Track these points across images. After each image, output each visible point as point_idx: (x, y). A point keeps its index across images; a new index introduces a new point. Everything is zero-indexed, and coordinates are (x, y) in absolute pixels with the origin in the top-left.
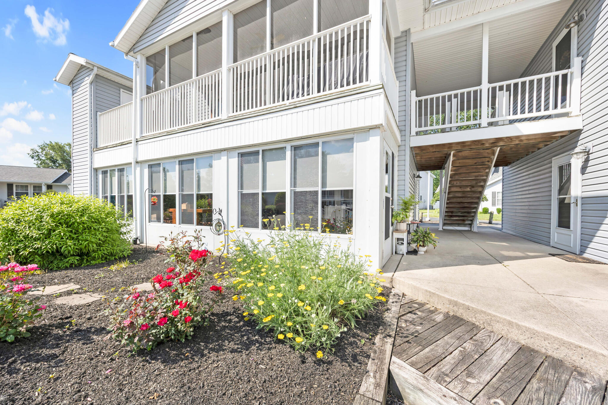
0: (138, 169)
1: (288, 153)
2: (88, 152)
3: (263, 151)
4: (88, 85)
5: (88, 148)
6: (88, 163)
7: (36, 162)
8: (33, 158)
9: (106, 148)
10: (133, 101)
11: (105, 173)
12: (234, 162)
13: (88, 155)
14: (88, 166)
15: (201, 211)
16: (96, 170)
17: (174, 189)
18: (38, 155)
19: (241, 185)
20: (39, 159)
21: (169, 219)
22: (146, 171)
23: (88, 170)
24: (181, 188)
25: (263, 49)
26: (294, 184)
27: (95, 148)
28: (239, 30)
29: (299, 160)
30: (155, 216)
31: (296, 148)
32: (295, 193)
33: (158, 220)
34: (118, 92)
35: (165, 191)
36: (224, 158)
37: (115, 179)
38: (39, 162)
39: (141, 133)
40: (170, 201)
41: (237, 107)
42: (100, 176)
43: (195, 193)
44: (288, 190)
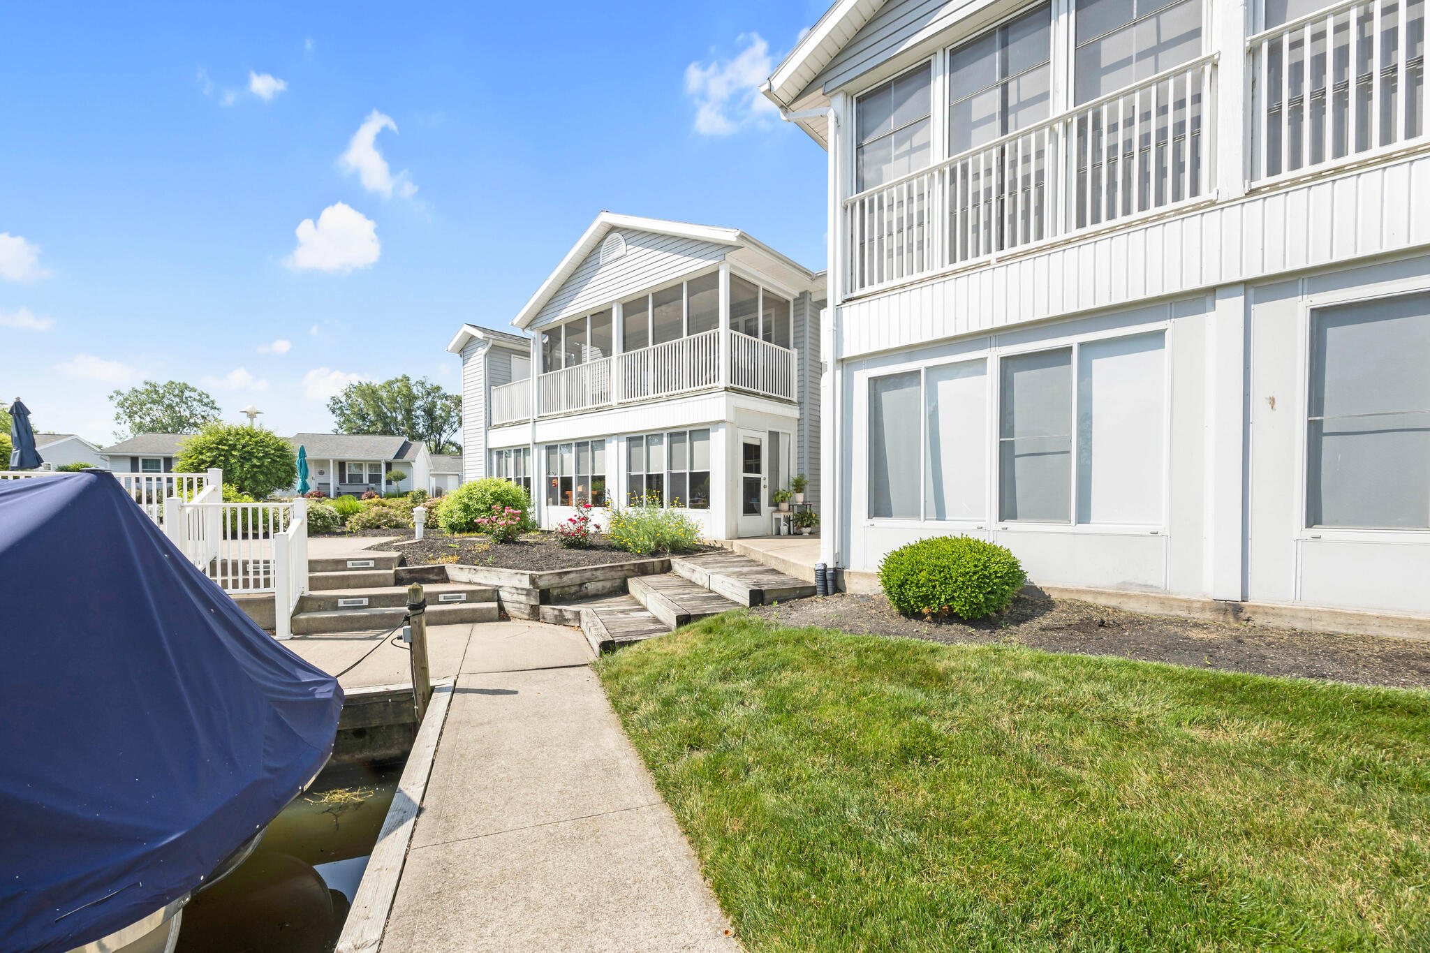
0: (536, 450)
1: (665, 439)
2: (483, 430)
3: (647, 436)
4: (482, 356)
5: (483, 426)
6: (483, 442)
7: (337, 419)
8: (334, 412)
9: (502, 426)
10: (531, 378)
11: (500, 453)
12: (623, 445)
13: (483, 434)
14: (483, 446)
15: (595, 493)
16: (490, 450)
17: (571, 472)
18: (341, 408)
19: (629, 468)
20: (342, 414)
21: (566, 500)
22: (544, 452)
23: (483, 450)
24: (578, 471)
25: (647, 345)
26: (670, 466)
27: (490, 426)
28: (627, 319)
29: (674, 445)
30: (551, 500)
31: (671, 435)
32: (671, 474)
33: (555, 503)
34: (508, 358)
35: (562, 473)
36: (615, 442)
37: (511, 461)
38: (342, 420)
39: (539, 413)
40: (566, 483)
41: (628, 394)
42: (495, 457)
43: (590, 475)
44: (665, 472)
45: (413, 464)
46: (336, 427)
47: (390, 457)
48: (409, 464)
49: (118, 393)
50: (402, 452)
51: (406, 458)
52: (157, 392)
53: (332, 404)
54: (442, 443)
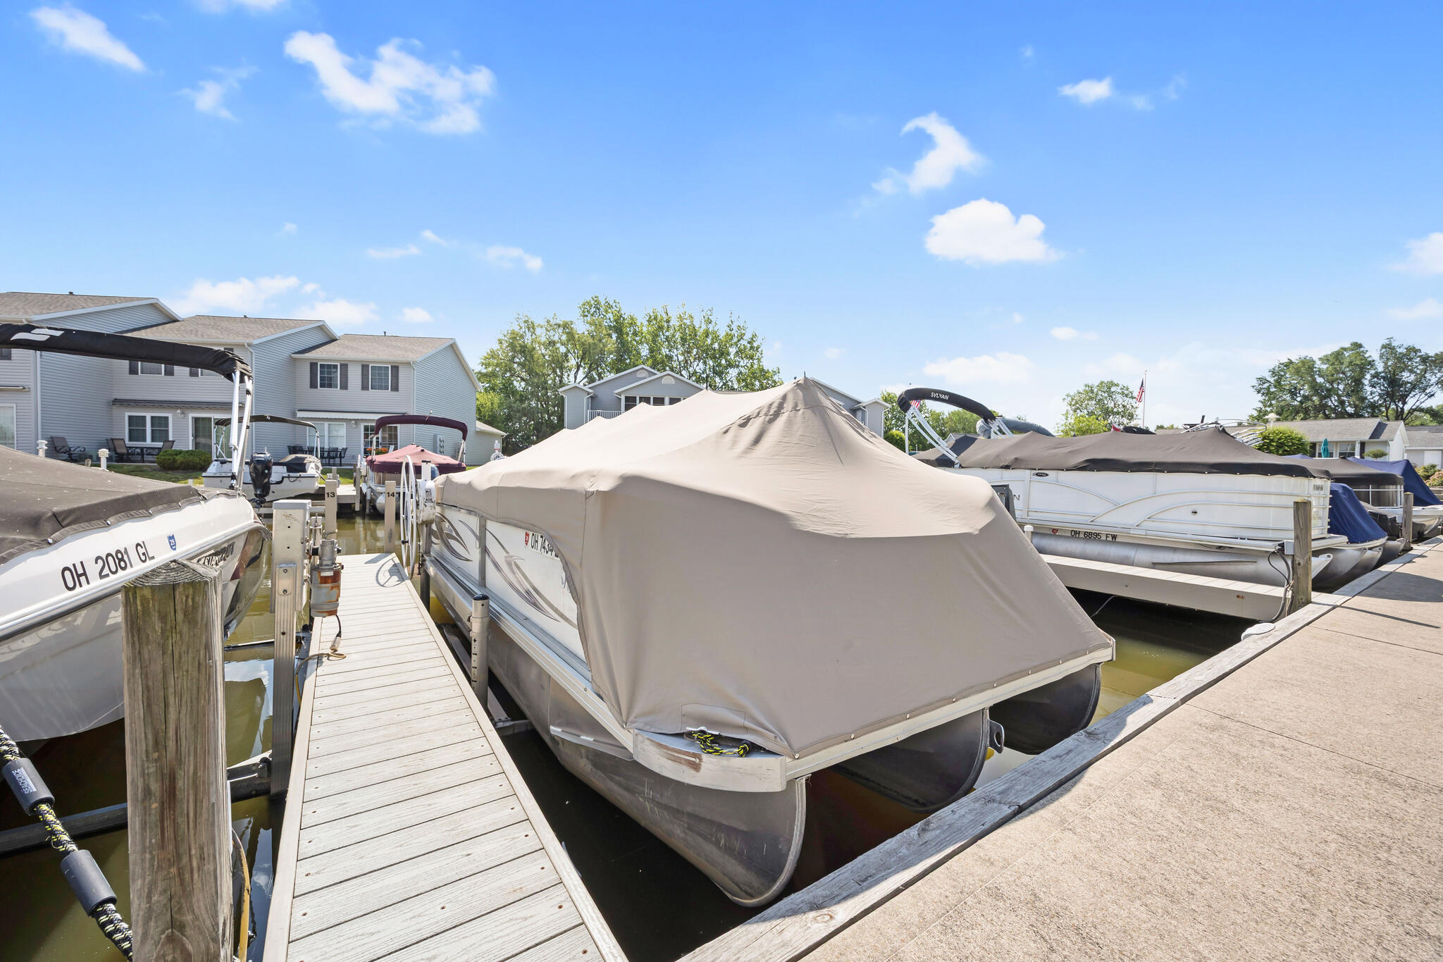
45: (1390, 443)
46: (1261, 405)
47: (1366, 438)
48: (1386, 443)
49: (1068, 396)
50: (1377, 432)
51: (1383, 437)
52: (1092, 391)
53: (1257, 385)
54: (1406, 411)
